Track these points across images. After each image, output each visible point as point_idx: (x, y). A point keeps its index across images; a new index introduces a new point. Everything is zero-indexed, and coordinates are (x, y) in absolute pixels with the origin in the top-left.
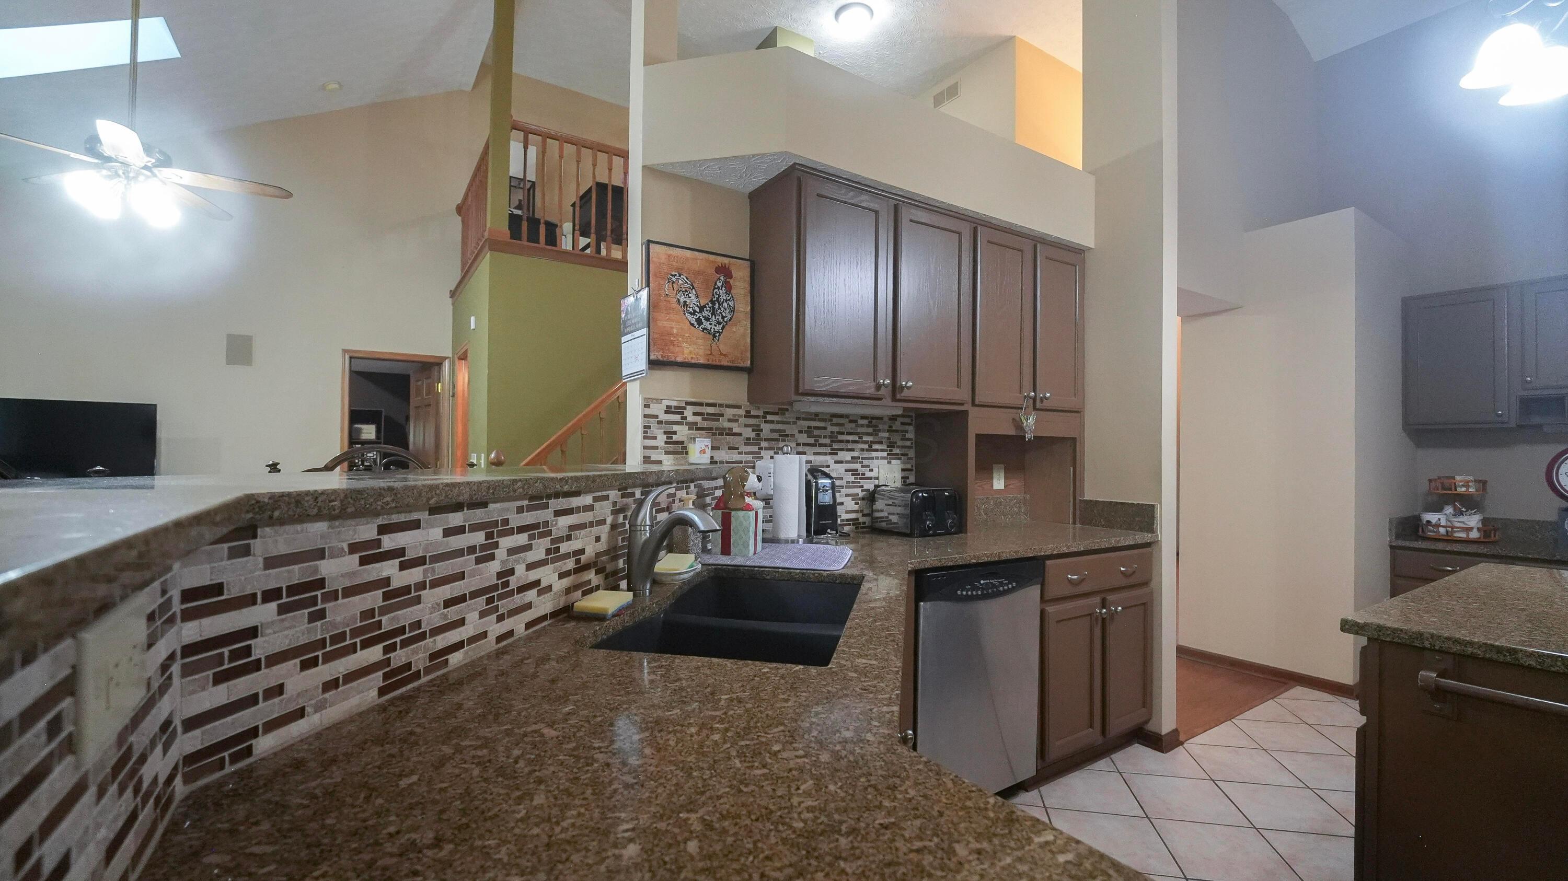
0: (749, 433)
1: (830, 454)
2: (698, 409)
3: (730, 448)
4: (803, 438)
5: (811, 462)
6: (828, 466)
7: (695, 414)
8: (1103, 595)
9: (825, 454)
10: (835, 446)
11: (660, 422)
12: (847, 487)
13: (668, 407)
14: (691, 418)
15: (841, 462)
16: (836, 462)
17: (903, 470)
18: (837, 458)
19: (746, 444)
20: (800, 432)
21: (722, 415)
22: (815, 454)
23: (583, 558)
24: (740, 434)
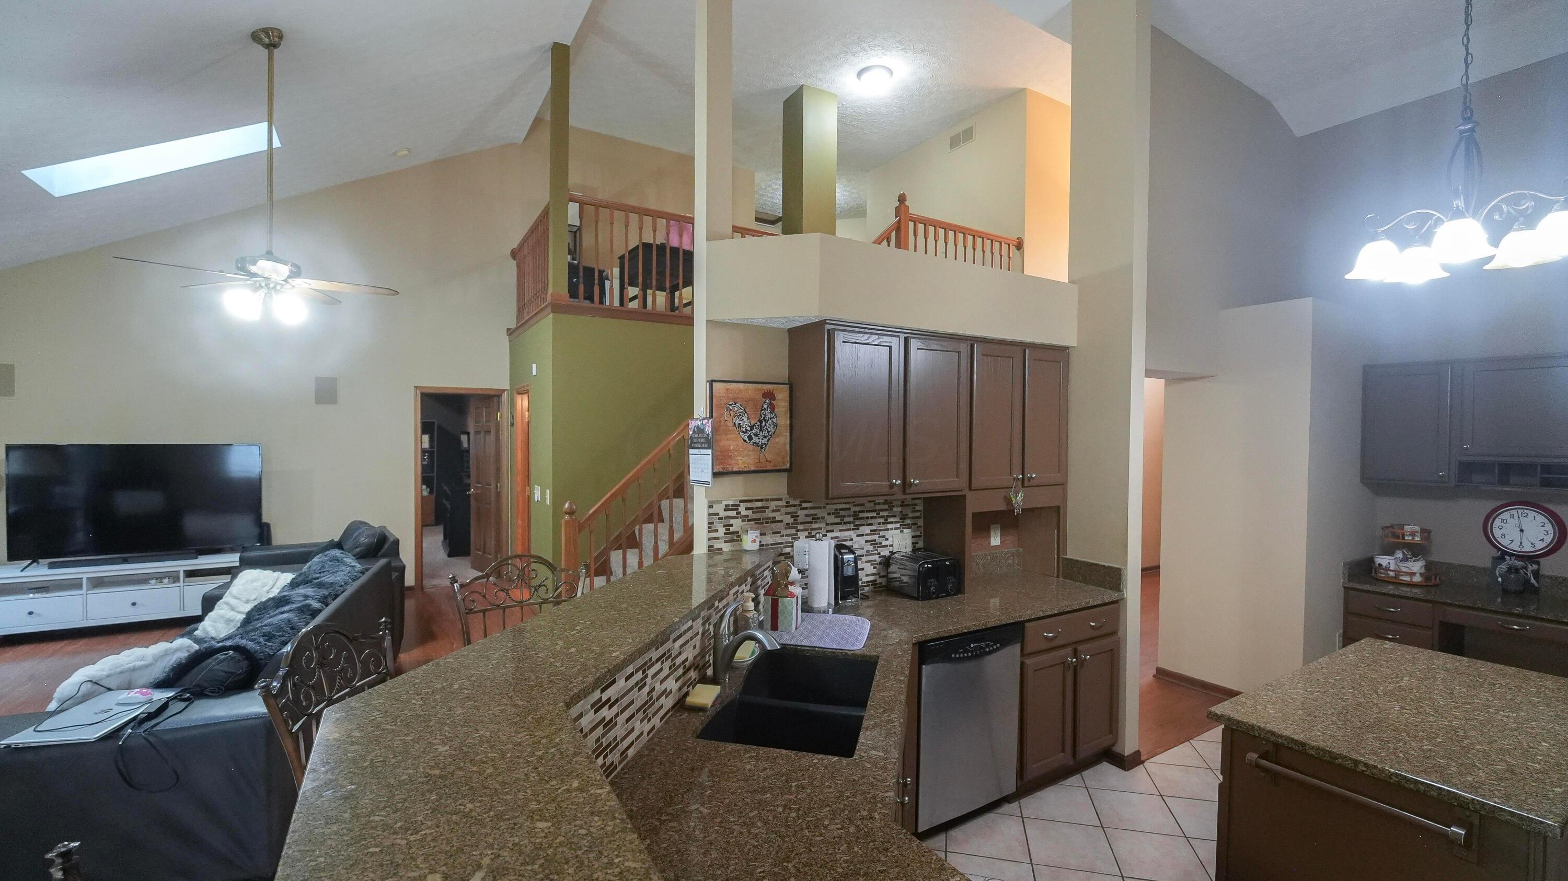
0: (788, 519)
1: (853, 529)
2: (749, 505)
3: (774, 533)
4: (832, 519)
5: (837, 537)
6: (851, 540)
7: (746, 509)
8: (1074, 646)
9: (849, 530)
10: (857, 523)
11: (720, 518)
12: (866, 555)
13: (726, 506)
14: (744, 513)
15: (862, 535)
16: (858, 536)
17: (913, 537)
18: (858, 532)
19: (786, 528)
20: (829, 514)
21: (768, 508)
22: (841, 530)
23: (687, 663)
24: (781, 521)
